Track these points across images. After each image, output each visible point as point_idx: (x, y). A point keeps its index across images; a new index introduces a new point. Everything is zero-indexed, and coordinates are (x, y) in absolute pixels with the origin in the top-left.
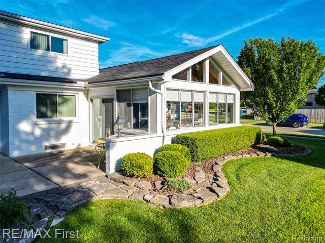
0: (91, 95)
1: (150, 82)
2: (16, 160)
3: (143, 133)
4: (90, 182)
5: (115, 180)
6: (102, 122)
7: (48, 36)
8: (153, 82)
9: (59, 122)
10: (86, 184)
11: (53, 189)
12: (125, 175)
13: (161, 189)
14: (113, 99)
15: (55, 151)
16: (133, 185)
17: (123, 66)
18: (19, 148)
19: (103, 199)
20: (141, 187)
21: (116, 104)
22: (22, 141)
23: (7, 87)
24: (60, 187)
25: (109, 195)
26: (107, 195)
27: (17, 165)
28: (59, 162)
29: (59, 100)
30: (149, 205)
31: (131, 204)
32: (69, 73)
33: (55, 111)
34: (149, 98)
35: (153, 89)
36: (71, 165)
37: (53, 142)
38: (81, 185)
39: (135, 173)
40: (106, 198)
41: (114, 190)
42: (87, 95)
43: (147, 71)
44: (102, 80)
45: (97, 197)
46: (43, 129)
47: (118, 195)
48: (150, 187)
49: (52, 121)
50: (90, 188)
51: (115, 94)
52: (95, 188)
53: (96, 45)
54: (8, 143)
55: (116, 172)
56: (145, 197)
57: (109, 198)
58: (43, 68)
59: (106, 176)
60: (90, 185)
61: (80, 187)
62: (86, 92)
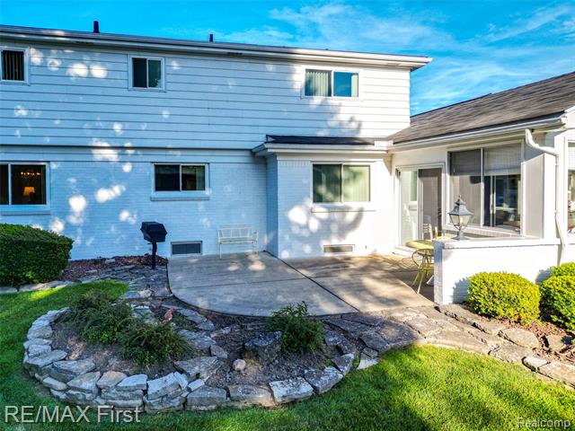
0: (396, 164)
1: (528, 132)
2: (288, 264)
3: (508, 235)
4: (408, 314)
5: (455, 317)
6: (417, 212)
7: (329, 72)
8: (536, 132)
9: (344, 210)
10: (401, 315)
11: (349, 314)
12: (476, 312)
13: (563, 351)
14: (441, 169)
15: (337, 256)
16: (495, 332)
17: (456, 107)
18: (289, 247)
19: (437, 346)
20: (514, 340)
21: (446, 178)
22: (294, 237)
23: (276, 157)
24: (360, 312)
25: (448, 342)
26: (444, 341)
27: (290, 271)
28: (348, 273)
29: (344, 174)
30: (538, 376)
31: (495, 365)
32: (359, 129)
33: (338, 193)
34: (524, 165)
35: (537, 146)
36: (368, 282)
37: (335, 242)
38: (393, 315)
39: (499, 310)
40: (444, 346)
41: (456, 334)
42: (389, 164)
43: (518, 110)
44: (421, 136)
45: (425, 341)
46: (321, 221)
47: (465, 345)
48: (537, 343)
49: (335, 208)
50: (411, 323)
51: (446, 160)
52: (419, 325)
53: (406, 75)
54: (276, 239)
55: (455, 302)
56: (526, 360)
57: (448, 347)
58: (322, 124)
59: (437, 308)
60: (410, 318)
61: (392, 318)
62: (389, 158)
